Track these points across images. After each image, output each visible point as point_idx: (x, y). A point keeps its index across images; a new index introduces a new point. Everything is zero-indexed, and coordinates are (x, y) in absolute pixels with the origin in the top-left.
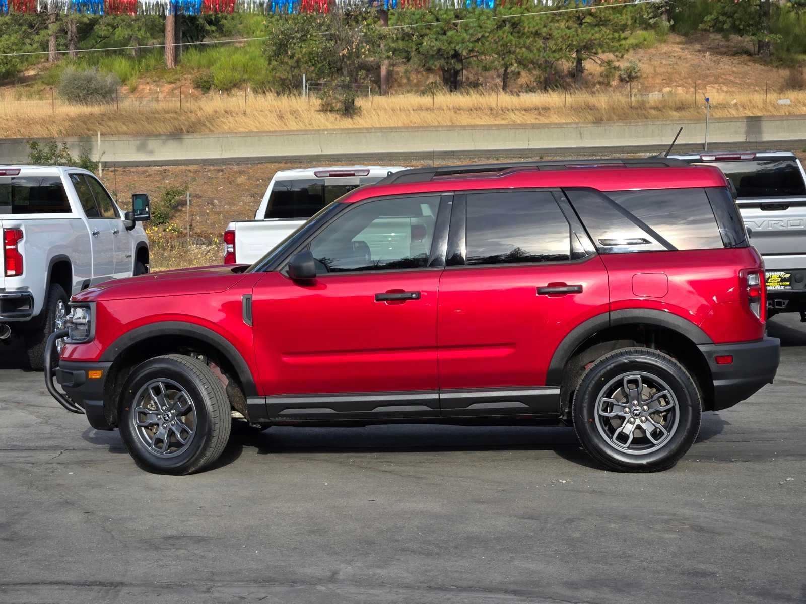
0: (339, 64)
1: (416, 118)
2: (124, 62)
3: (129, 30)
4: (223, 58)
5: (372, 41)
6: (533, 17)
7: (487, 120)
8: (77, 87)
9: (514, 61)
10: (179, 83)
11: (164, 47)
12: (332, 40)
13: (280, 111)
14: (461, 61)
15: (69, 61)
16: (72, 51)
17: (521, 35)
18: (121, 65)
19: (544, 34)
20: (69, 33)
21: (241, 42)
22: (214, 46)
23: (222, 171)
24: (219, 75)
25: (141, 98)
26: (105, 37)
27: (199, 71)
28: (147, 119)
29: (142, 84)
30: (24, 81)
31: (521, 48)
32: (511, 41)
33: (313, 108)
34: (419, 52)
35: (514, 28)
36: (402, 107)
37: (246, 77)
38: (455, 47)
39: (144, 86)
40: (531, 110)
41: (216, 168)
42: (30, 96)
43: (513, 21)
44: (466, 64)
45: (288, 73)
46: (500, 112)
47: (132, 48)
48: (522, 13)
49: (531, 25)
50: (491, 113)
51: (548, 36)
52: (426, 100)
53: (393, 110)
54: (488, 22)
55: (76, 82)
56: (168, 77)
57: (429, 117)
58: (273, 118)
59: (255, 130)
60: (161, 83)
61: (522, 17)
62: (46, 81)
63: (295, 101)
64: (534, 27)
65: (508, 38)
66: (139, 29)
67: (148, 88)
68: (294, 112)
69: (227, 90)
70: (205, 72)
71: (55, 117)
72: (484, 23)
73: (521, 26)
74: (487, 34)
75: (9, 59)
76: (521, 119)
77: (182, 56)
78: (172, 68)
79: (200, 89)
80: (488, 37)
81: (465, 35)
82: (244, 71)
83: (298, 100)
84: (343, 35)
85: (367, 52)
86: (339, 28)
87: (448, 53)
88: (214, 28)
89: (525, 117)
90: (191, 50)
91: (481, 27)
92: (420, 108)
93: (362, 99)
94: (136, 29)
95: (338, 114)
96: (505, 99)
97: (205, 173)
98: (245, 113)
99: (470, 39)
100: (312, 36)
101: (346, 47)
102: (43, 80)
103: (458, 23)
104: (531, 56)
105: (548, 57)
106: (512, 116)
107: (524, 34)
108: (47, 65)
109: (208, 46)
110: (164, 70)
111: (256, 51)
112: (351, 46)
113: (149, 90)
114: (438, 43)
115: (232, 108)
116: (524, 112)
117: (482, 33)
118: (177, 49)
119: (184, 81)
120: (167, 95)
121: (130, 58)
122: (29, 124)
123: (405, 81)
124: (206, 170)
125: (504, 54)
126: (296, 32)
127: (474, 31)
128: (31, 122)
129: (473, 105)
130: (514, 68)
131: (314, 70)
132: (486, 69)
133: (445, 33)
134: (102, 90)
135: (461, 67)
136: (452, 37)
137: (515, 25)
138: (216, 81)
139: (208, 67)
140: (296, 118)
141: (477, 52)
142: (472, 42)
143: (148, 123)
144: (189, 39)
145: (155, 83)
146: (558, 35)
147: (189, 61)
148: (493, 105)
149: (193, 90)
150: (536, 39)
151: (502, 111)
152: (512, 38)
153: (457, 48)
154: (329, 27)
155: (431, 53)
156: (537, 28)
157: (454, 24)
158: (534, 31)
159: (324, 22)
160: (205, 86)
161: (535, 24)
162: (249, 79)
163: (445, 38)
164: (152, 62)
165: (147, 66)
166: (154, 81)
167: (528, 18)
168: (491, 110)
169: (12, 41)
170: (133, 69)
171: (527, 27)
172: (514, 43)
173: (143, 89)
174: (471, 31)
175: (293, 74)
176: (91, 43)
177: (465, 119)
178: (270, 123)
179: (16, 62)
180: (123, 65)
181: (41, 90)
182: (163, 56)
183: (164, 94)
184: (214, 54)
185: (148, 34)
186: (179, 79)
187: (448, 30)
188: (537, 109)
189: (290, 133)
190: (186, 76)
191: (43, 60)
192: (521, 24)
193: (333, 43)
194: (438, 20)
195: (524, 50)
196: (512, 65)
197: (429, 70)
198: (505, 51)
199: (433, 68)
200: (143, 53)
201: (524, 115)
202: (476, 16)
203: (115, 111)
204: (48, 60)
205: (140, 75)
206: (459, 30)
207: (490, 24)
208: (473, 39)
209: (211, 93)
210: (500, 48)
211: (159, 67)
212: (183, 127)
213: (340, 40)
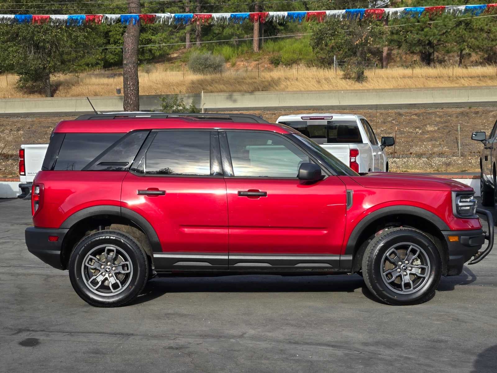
0: (354, 50)
1: (402, 83)
2: (228, 48)
3: (232, 29)
4: (287, 46)
5: (375, 35)
6: (480, 19)
7: (446, 84)
8: (199, 64)
9: (466, 47)
10: (260, 61)
11: (253, 39)
12: (350, 35)
13: (318, 78)
14: (433, 47)
15: (196, 48)
16: (198, 43)
17: (472, 30)
18: (227, 50)
19: (486, 30)
20: (197, 31)
21: (299, 36)
22: (283, 39)
23: (275, 114)
24: (285, 55)
25: (237, 70)
26: (218, 34)
27: (273, 53)
28: (238, 82)
29: (239, 61)
30: (170, 60)
31: (471, 38)
32: (464, 34)
33: (338, 77)
34: (406, 42)
35: (466, 26)
36: (393, 76)
37: (301, 57)
38: (429, 38)
39: (240, 63)
40: (475, 77)
41: (271, 112)
42: (172, 70)
43: (466, 22)
44: (436, 49)
45: (326, 55)
46: (455, 79)
47: (234, 40)
48: (472, 17)
49: (477, 24)
50: (449, 80)
51: (489, 31)
52: (408, 72)
53: (387, 78)
54: (450, 22)
55: (198, 61)
56: (254, 57)
57: (409, 82)
58: (314, 82)
59: (303, 90)
60: (250, 61)
61: (472, 19)
62: (183, 60)
63: (328, 72)
64: (480, 25)
65: (463, 32)
66: (238, 29)
67: (242, 64)
68: (326, 79)
69: (289, 65)
70: (276, 55)
71: (184, 82)
72: (448, 23)
73: (471, 25)
74: (449, 30)
75: (162, 47)
76: (468, 83)
77: (263, 45)
78: (257, 52)
79: (273, 64)
80: (450, 32)
81: (435, 31)
82: (300, 54)
83: (330, 72)
84: (357, 31)
85: (371, 42)
86: (355, 27)
87: (425, 42)
88: (282, 28)
89: (470, 82)
90: (269, 41)
91: (445, 26)
92: (404, 77)
93: (368, 71)
94: (236, 28)
95: (353, 80)
96: (459, 71)
97: (265, 115)
98: (297, 79)
99: (438, 33)
100: (338, 32)
101: (359, 39)
102: (181, 59)
103: (431, 23)
104: (477, 43)
105: (489, 44)
106: (462, 81)
107: (473, 30)
108: (185, 51)
109: (279, 38)
110: (252, 53)
111: (308, 41)
112: (361, 39)
113: (243, 65)
114: (418, 36)
115: (289, 76)
116: (470, 79)
117: (446, 30)
118: (260, 40)
119: (264, 60)
120: (254, 68)
121: (232, 46)
122: (169, 86)
123: (398, 59)
124: (265, 114)
125: (460, 43)
126: (329, 30)
127: (441, 28)
128: (170, 85)
129: (438, 74)
130: (467, 51)
131: (342, 53)
132: (448, 52)
133: (423, 30)
134: (213, 65)
135: (433, 51)
136: (427, 32)
137: (467, 24)
138: (283, 59)
139: (279, 51)
140: (328, 83)
141: (443, 41)
142: (440, 35)
143: (239, 85)
144: (269, 34)
145: (246, 61)
146: (495, 31)
147: (268, 48)
148: (451, 75)
149: (269, 65)
150: (481, 33)
151: (456, 77)
152: (465, 32)
153: (430, 39)
154: (349, 27)
155: (414, 42)
156: (481, 26)
157: (429, 24)
158: (480, 27)
159: (345, 24)
160: (276, 62)
161: (480, 23)
162: (303, 58)
163: (423, 32)
164: (245, 49)
165: (242, 51)
166: (246, 60)
167: (477, 19)
168: (449, 77)
169: (163, 37)
170: (234, 53)
171: (475, 25)
172: (466, 35)
173: (239, 65)
174: (439, 28)
175: (330, 55)
176: (210, 37)
177: (432, 84)
178: (312, 85)
179: (165, 49)
180: (228, 50)
181: (180, 66)
182: (252, 44)
183: (252, 67)
184: (282, 43)
185: (243, 32)
186: (261, 59)
187: (425, 28)
188: (478, 77)
189: (324, 92)
190: (265, 57)
191: (182, 48)
192: (472, 23)
193: (351, 36)
194: (418, 22)
195: (473, 39)
196: (465, 49)
197: (413, 53)
198: (461, 40)
199: (415, 51)
200: (240, 43)
201: (470, 81)
202: (443, 19)
203: (220, 78)
204: (185, 47)
205: (238, 56)
206: (432, 28)
207: (451, 24)
208: (440, 33)
209: (279, 67)
210: (457, 39)
211: (250, 51)
212: (259, 87)
213: (355, 35)
